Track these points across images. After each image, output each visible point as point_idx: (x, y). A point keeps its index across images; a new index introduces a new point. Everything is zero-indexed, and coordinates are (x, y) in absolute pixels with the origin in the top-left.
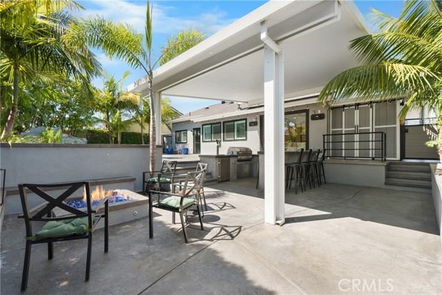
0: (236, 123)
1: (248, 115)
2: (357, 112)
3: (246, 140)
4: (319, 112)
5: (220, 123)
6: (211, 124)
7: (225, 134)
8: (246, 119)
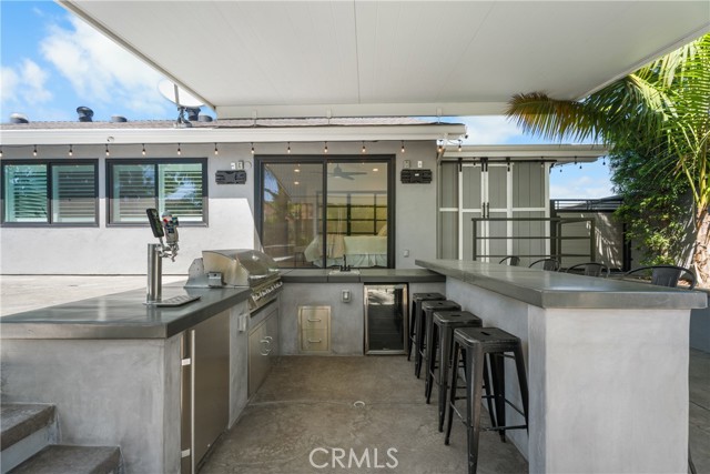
0: (163, 168)
1: (216, 146)
2: (485, 176)
3: (205, 223)
4: (420, 165)
5: (95, 162)
6: (50, 163)
7: (116, 202)
8: (204, 161)
